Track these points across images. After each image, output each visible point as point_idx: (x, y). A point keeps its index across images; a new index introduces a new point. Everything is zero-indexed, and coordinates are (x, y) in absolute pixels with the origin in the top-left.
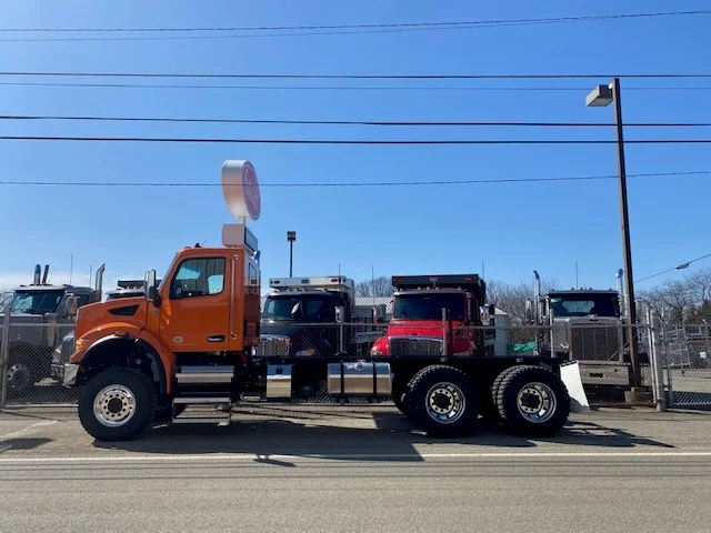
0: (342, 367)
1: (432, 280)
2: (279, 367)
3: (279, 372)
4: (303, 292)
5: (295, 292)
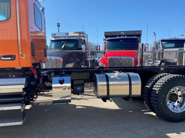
0: (107, 77)
1: (122, 33)
2: (61, 78)
3: (62, 82)
4: (67, 38)
5: (63, 38)
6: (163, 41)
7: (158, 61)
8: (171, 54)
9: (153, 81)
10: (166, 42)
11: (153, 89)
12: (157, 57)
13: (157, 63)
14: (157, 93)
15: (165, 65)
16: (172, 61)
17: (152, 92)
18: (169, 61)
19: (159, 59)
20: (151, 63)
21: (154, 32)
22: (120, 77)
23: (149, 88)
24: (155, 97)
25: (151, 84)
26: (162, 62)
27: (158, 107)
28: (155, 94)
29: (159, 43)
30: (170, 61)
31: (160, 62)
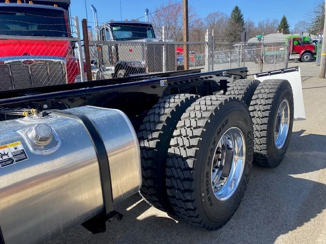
6: (113, 25)
7: (110, 68)
8: (134, 51)
9: (162, 125)
10: (119, 28)
11: (170, 150)
12: (106, 57)
13: (108, 70)
14: (191, 166)
15: (125, 74)
16: (137, 66)
17: (169, 162)
18: (133, 66)
19: (112, 63)
20: (96, 72)
21: (92, 6)
22: (54, 143)
23: (152, 149)
24: (186, 179)
25: (156, 135)
26: (118, 67)
27: (194, 210)
28: (182, 170)
29: (107, 29)
30: (134, 64)
31: (113, 68)
